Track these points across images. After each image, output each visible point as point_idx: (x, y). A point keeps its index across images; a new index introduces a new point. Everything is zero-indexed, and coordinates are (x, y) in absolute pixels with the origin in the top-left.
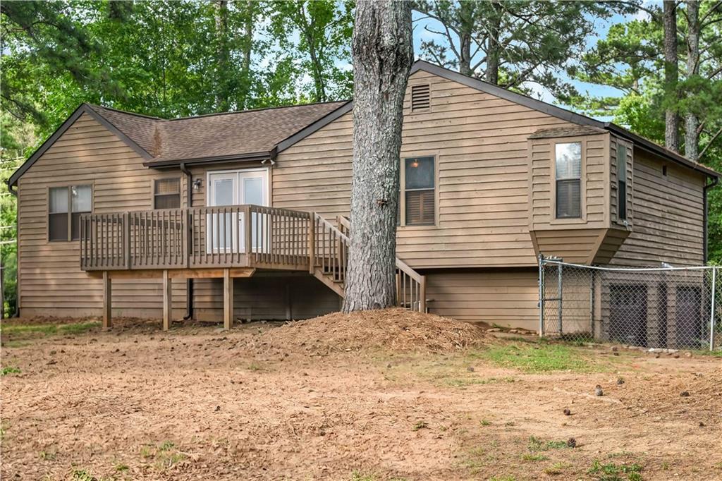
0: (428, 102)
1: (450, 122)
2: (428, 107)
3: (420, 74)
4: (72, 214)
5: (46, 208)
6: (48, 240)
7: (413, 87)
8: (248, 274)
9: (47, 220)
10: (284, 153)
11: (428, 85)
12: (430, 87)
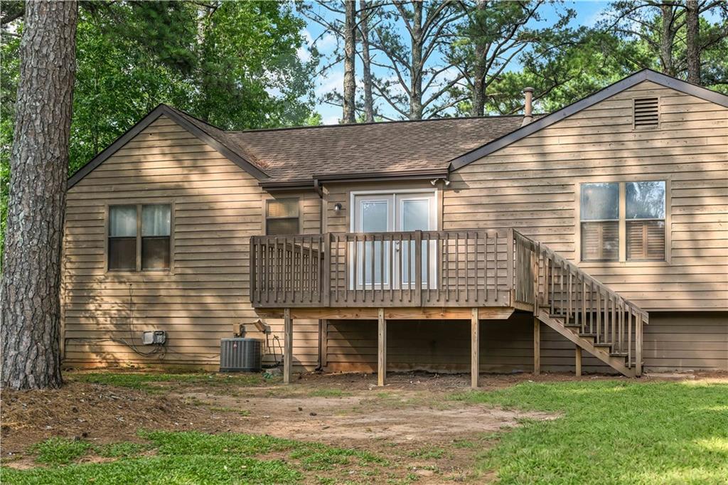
0: (656, 117)
1: (686, 142)
2: (657, 124)
3: (646, 85)
4: (142, 238)
5: (104, 230)
6: (106, 268)
7: (636, 100)
8: (505, 316)
9: (105, 245)
10: (459, 172)
11: (657, 99)
12: (659, 101)
